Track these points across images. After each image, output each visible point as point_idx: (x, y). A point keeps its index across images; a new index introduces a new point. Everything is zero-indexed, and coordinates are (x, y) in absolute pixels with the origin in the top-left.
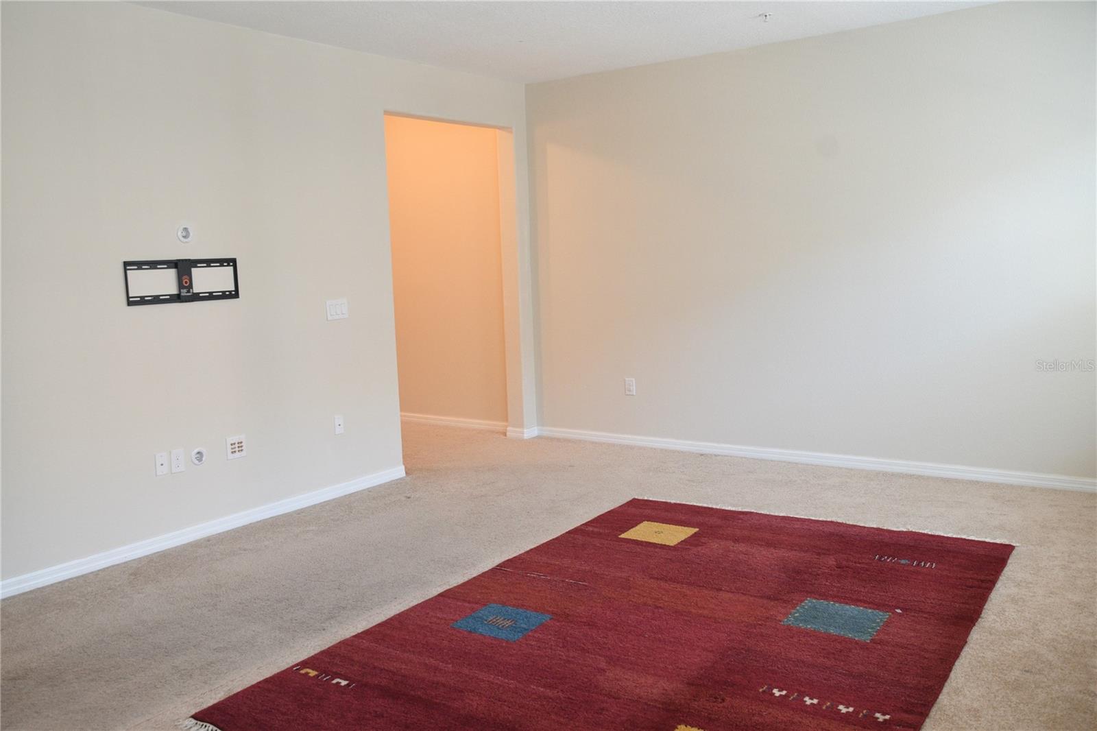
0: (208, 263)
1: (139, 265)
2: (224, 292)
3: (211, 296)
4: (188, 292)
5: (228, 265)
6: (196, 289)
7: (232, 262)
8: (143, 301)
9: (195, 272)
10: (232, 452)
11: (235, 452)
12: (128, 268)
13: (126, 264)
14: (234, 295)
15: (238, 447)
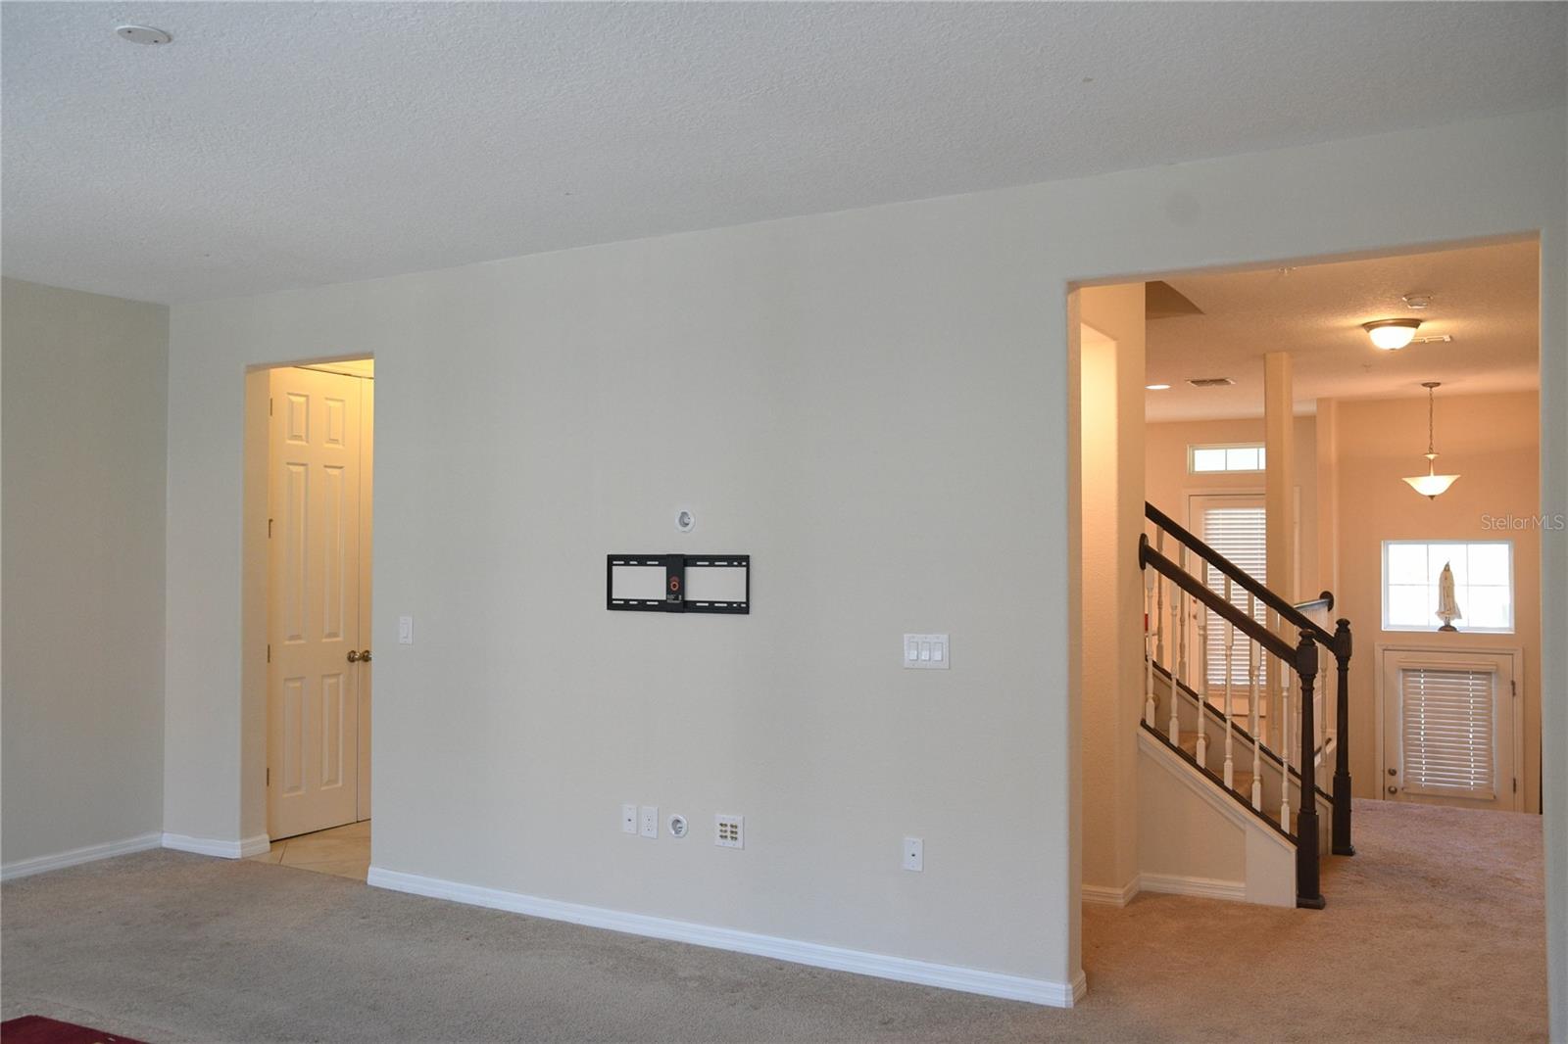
0: (712, 560)
1: (627, 560)
2: (730, 604)
3: (712, 608)
4: (676, 598)
5: (740, 565)
6: (690, 596)
7: (742, 561)
8: (627, 606)
9: (691, 572)
10: (721, 836)
11: (726, 837)
12: (615, 563)
13: (612, 560)
14: (742, 609)
15: (730, 832)
